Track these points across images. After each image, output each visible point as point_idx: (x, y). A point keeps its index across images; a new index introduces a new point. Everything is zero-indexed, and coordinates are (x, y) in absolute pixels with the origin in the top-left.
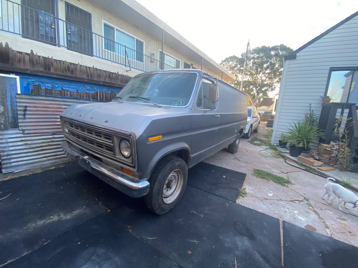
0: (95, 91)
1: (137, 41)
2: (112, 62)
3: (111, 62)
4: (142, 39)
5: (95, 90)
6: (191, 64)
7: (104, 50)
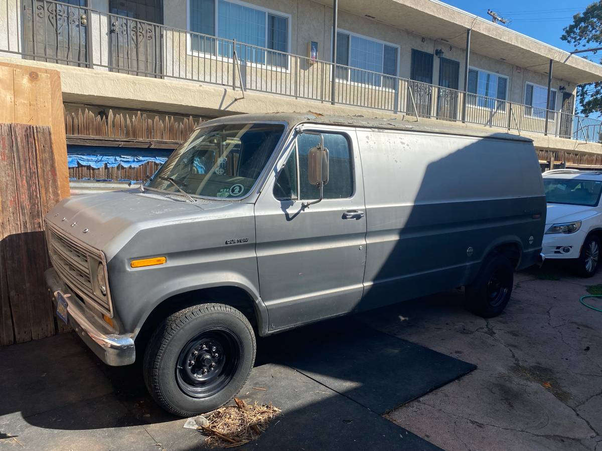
0: (140, 164)
1: (272, 18)
2: (201, 83)
3: (197, 84)
4: (285, 12)
5: (141, 161)
6: (437, 50)
7: (190, 53)
